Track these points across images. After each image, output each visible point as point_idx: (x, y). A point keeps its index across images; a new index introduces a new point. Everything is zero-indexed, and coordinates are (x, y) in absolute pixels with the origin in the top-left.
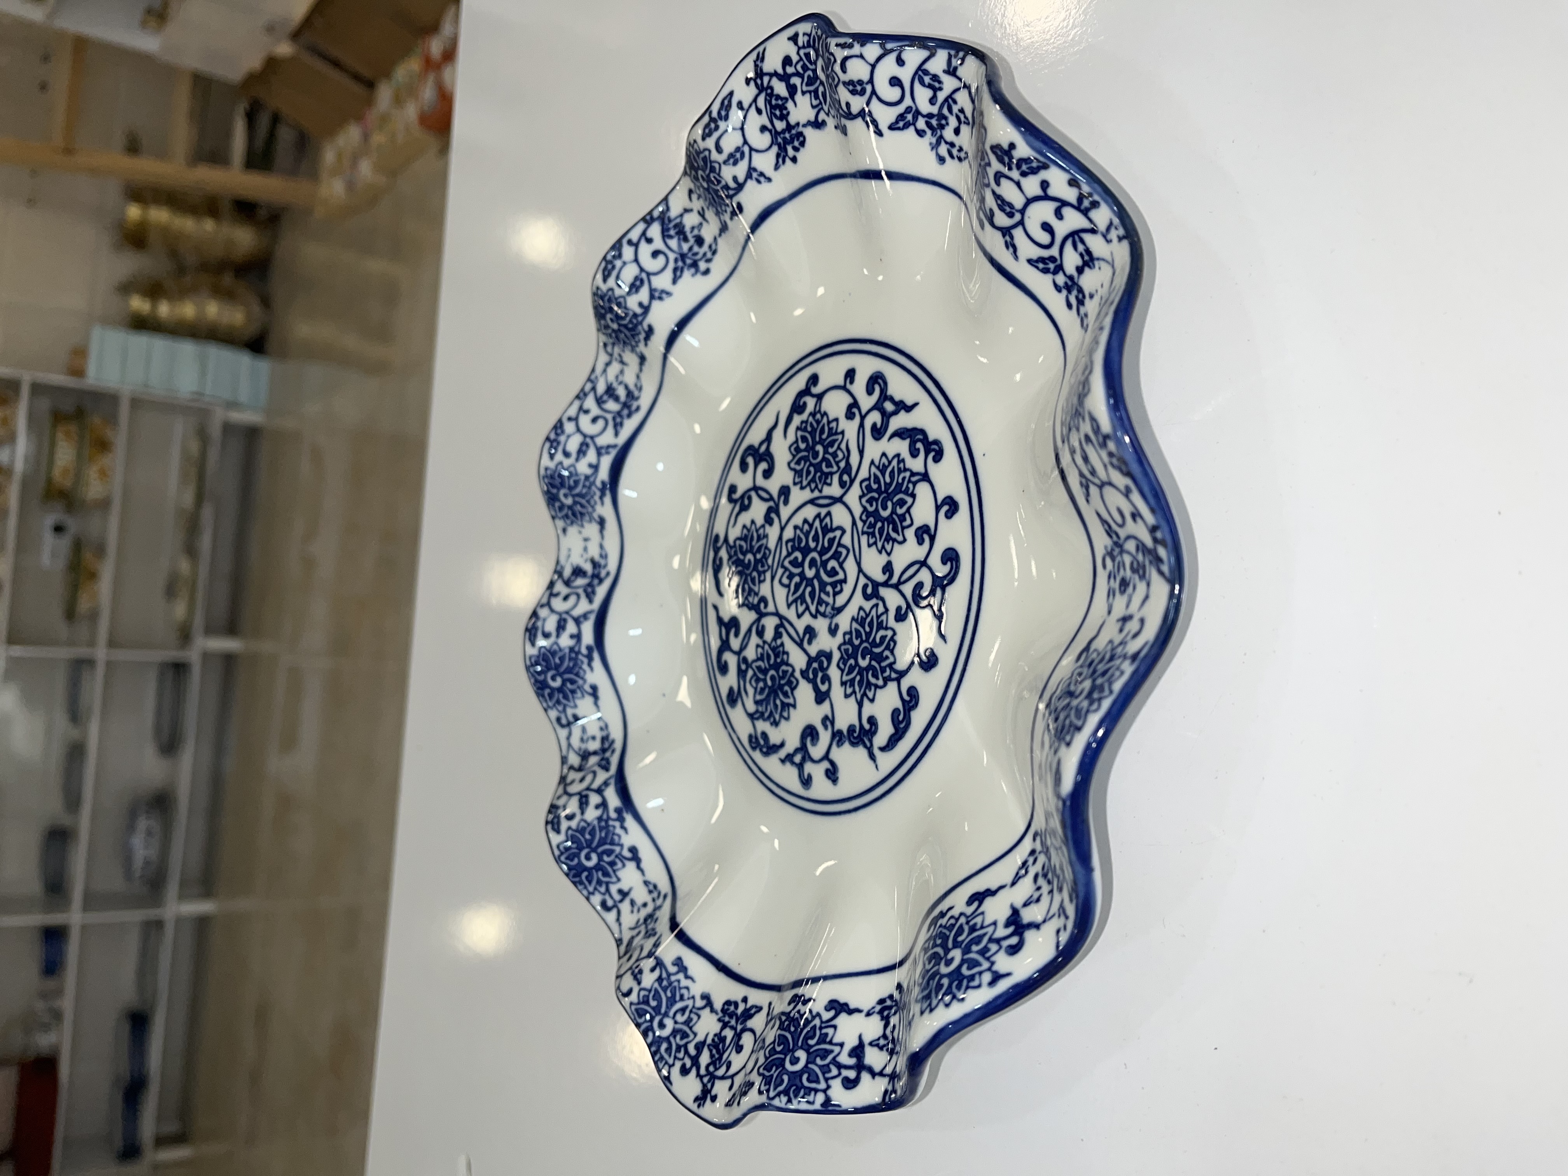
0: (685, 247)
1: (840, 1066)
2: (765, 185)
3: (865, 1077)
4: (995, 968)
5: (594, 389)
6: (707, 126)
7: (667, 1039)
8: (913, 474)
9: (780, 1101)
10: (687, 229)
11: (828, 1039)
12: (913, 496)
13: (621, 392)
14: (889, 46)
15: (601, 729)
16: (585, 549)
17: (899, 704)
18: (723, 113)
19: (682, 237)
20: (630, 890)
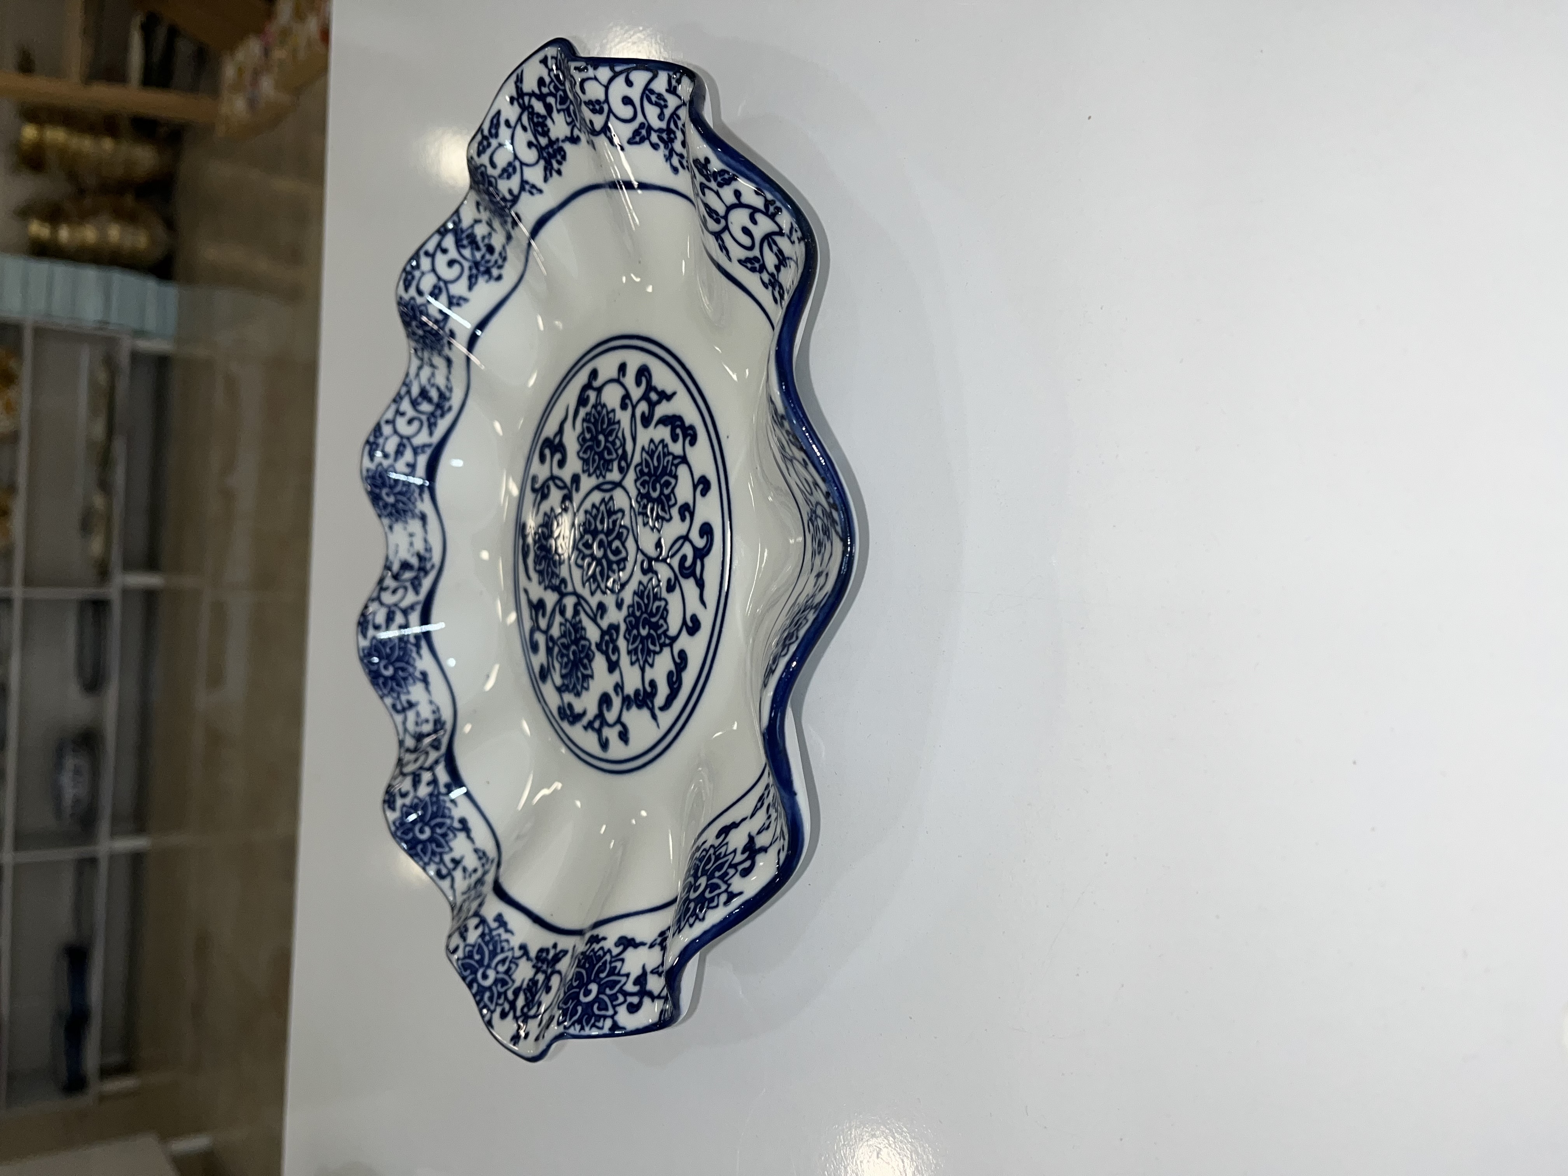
0: (478, 255)
1: (626, 994)
2: (538, 196)
3: (647, 1001)
4: (730, 890)
5: (409, 392)
6: (480, 143)
7: (490, 988)
8: (675, 457)
9: (575, 1029)
10: (479, 238)
11: (617, 971)
12: (676, 477)
13: (434, 394)
14: (618, 69)
15: (434, 712)
16: (411, 544)
17: (672, 667)
18: (493, 131)
19: (474, 246)
20: (462, 858)
